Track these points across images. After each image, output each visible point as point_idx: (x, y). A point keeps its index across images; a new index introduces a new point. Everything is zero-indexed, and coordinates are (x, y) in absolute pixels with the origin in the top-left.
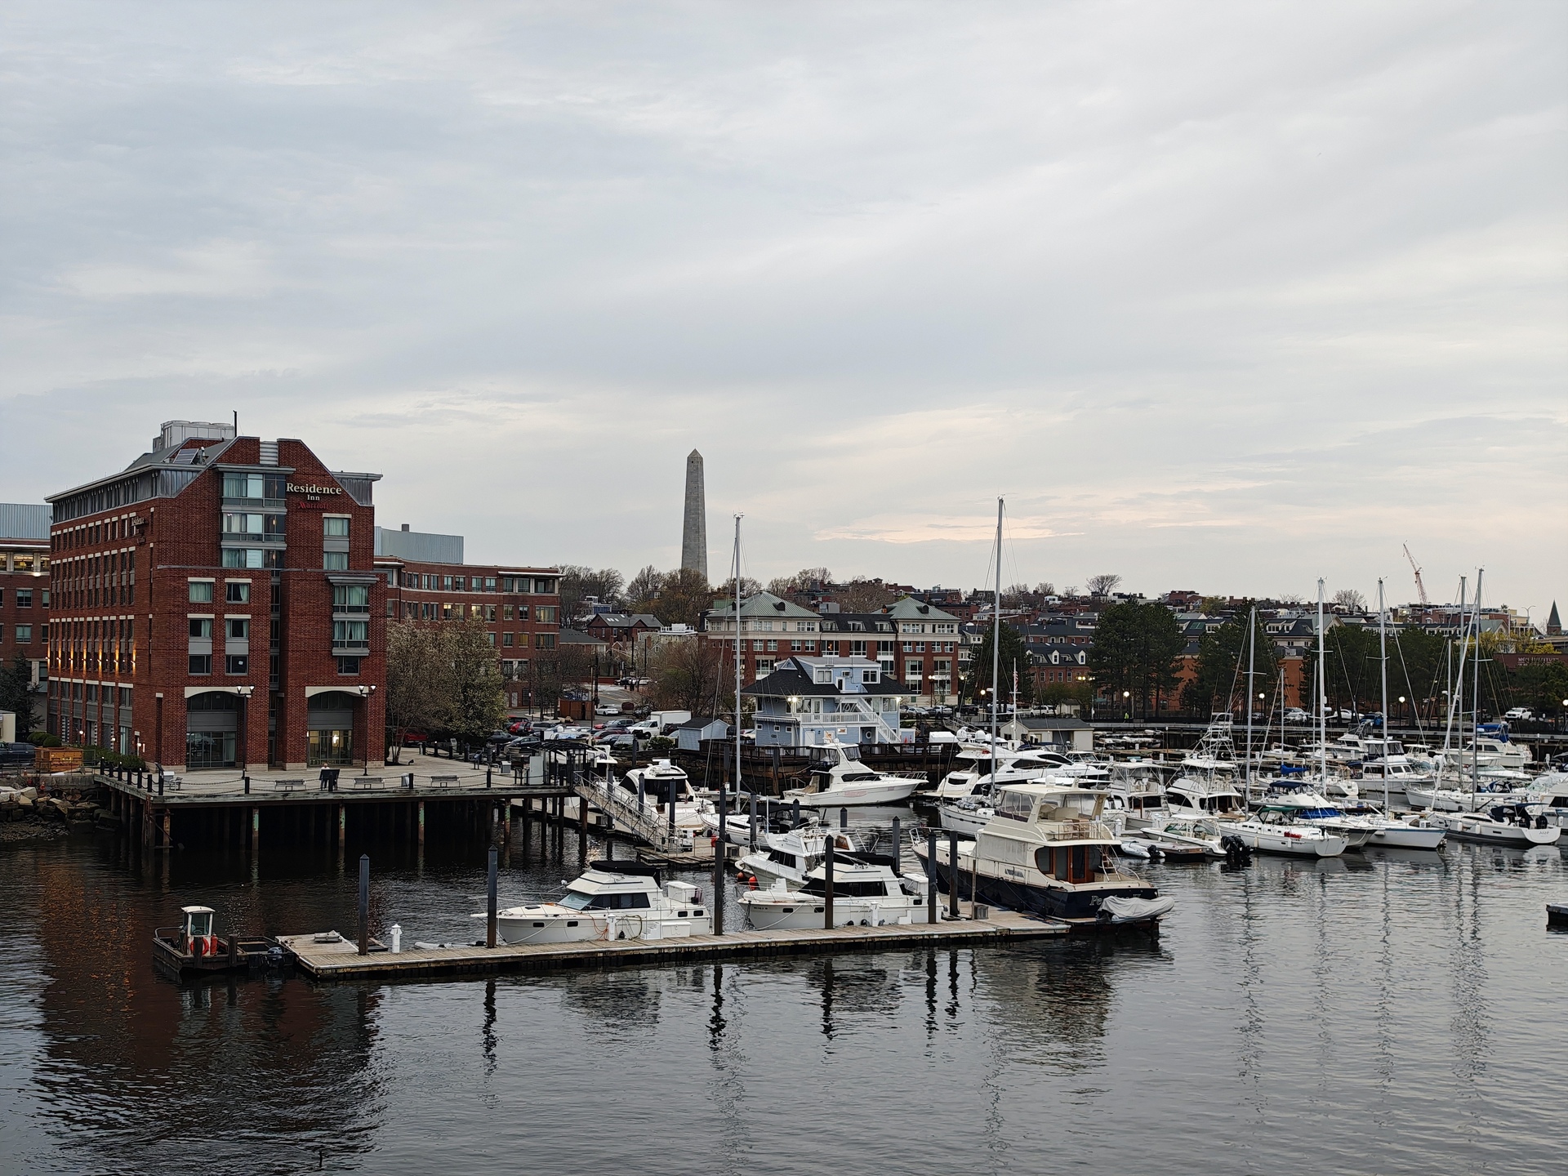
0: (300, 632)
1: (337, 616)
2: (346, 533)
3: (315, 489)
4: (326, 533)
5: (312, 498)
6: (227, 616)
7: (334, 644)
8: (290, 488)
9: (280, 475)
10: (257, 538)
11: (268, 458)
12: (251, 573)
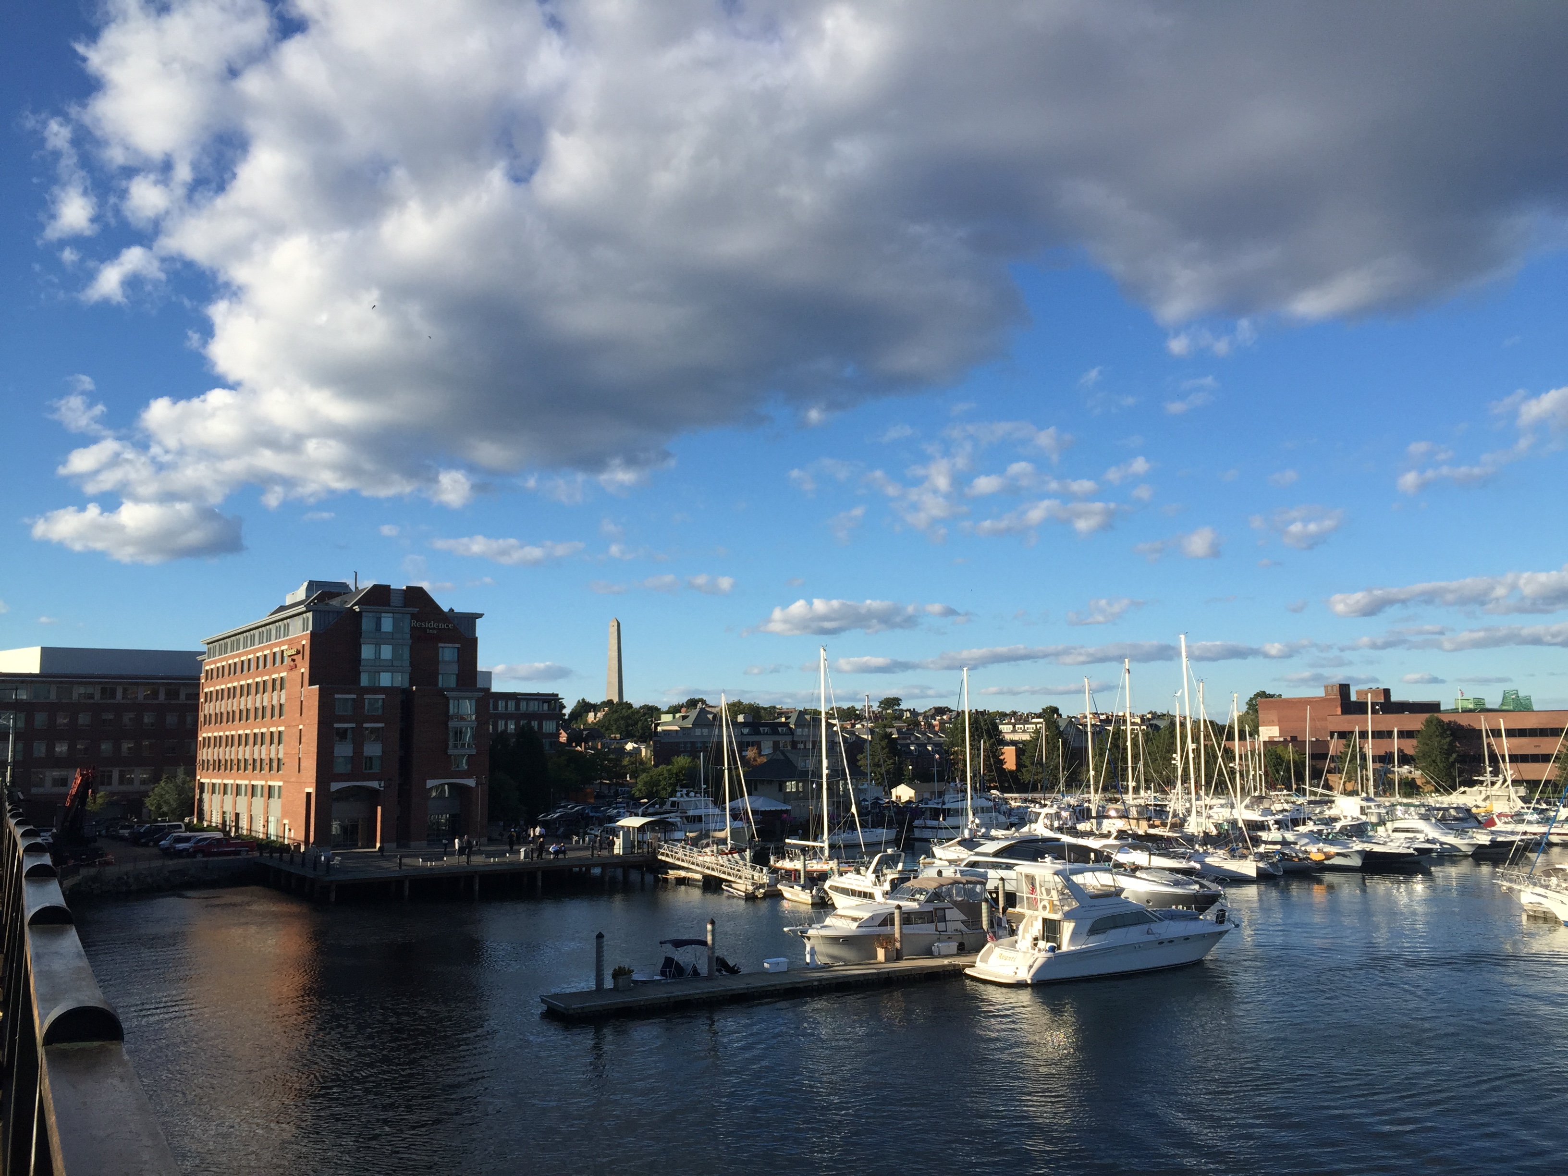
0: (421, 736)
1: (451, 724)
2: (456, 659)
3: (433, 625)
4: (440, 659)
5: (431, 632)
6: (365, 725)
7: (448, 745)
8: (413, 624)
9: (406, 613)
10: (388, 662)
11: (397, 601)
12: (384, 690)
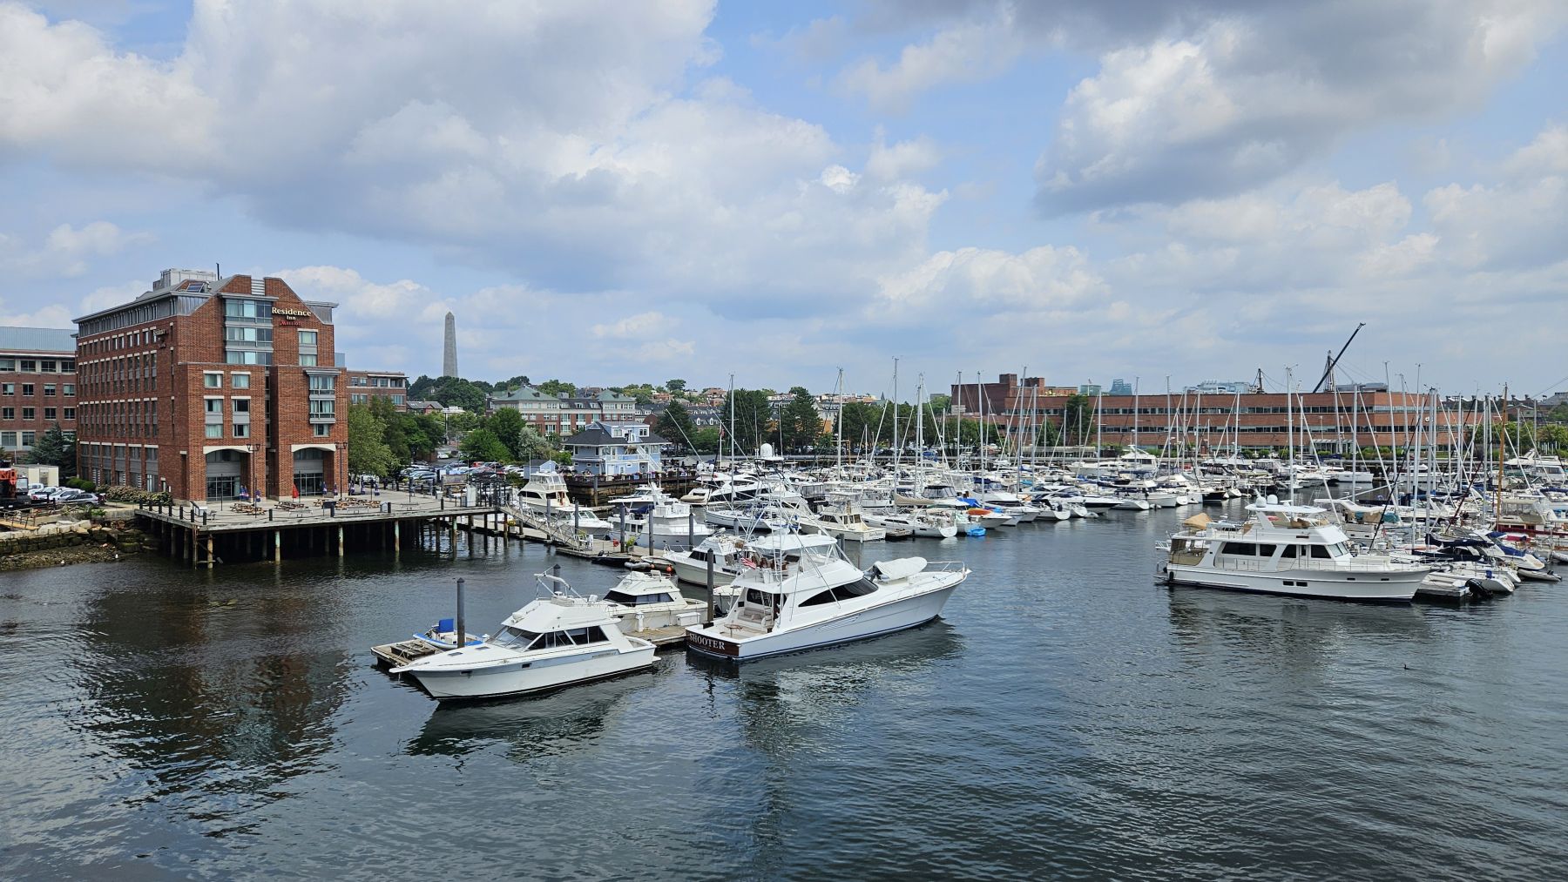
0: (285, 407)
1: (312, 397)
2: (314, 342)
3: (293, 312)
4: (300, 342)
5: (290, 318)
6: (233, 397)
7: (310, 416)
8: (275, 310)
9: (266, 302)
10: (253, 343)
11: (258, 290)
12: (249, 367)
